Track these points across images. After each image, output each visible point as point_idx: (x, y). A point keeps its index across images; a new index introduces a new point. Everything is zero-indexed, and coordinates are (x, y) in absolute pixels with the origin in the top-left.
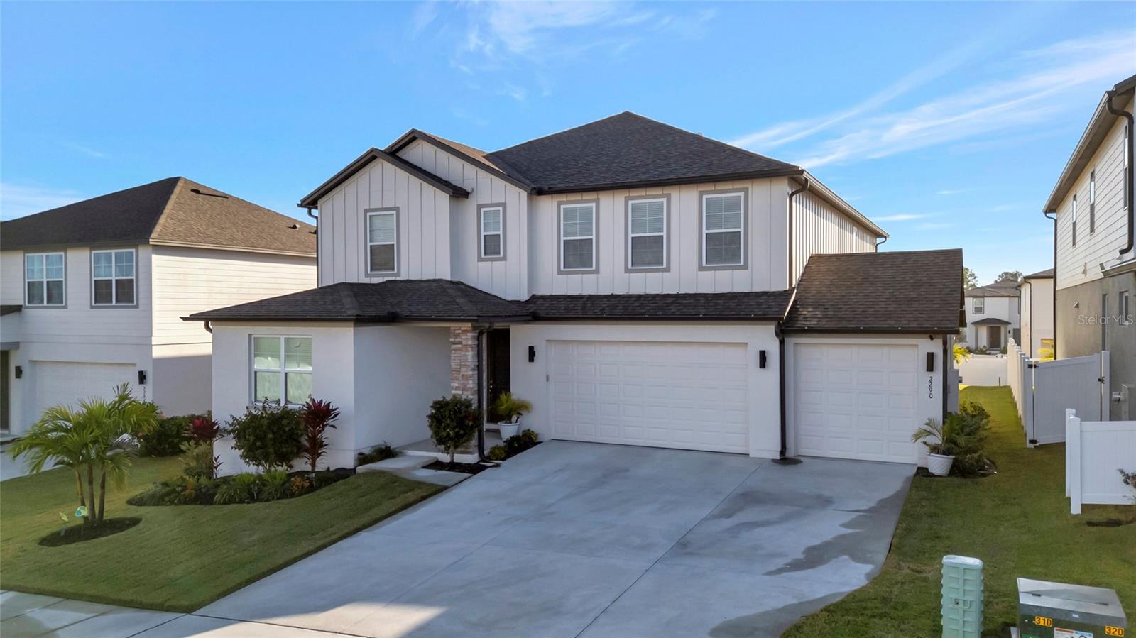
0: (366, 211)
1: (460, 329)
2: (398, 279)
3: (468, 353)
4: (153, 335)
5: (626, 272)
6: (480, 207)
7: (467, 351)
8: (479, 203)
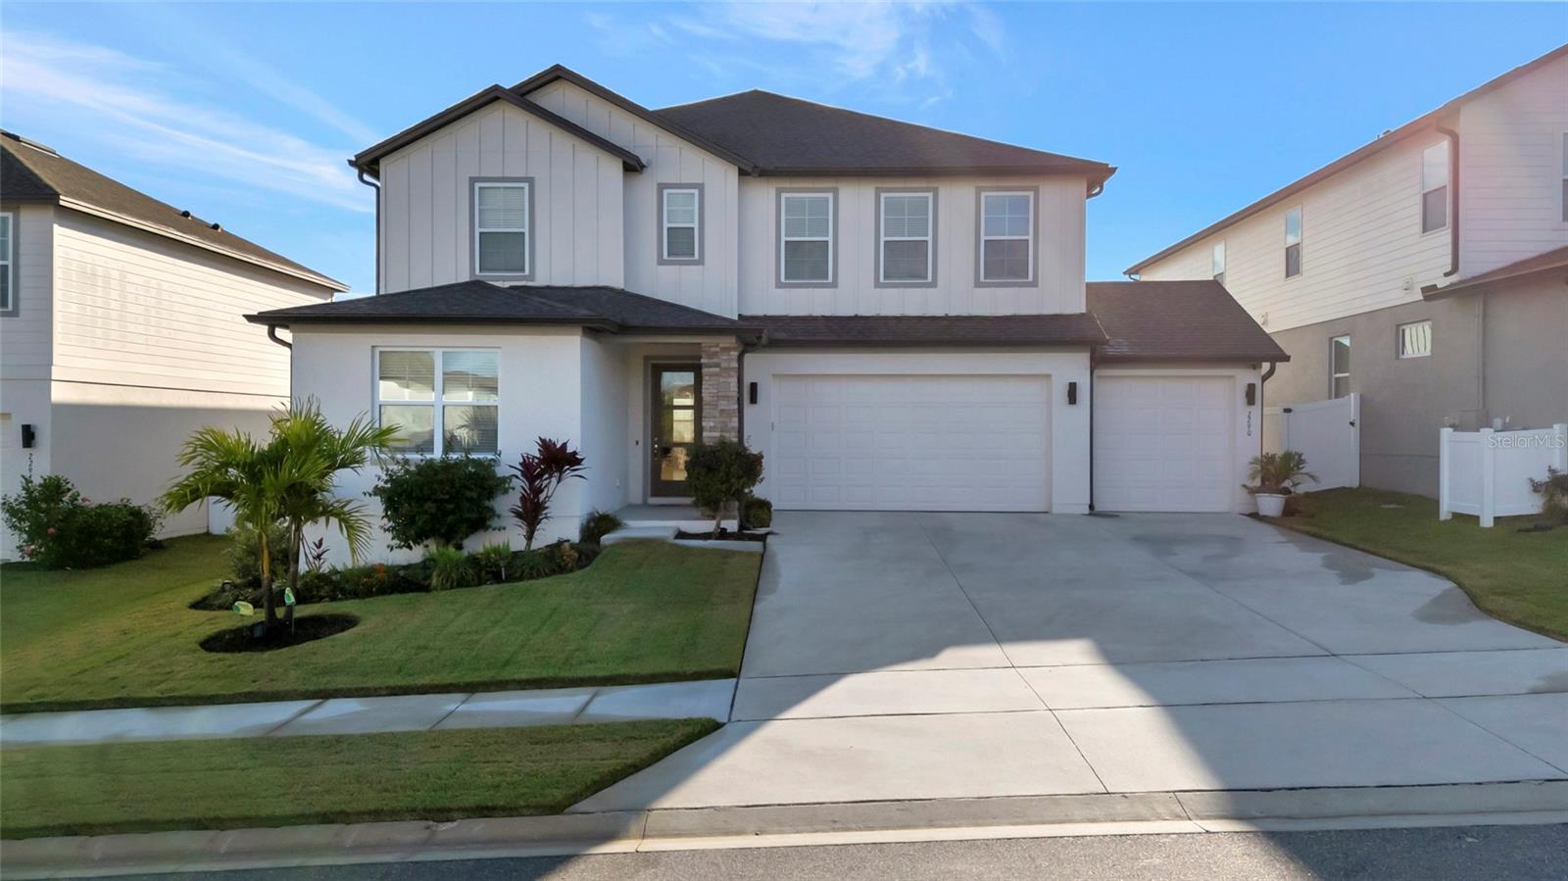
0: (473, 181)
1: (717, 346)
2: (530, 284)
3: (730, 380)
4: (54, 362)
5: (876, 287)
6: (661, 187)
7: (729, 376)
8: (660, 181)
